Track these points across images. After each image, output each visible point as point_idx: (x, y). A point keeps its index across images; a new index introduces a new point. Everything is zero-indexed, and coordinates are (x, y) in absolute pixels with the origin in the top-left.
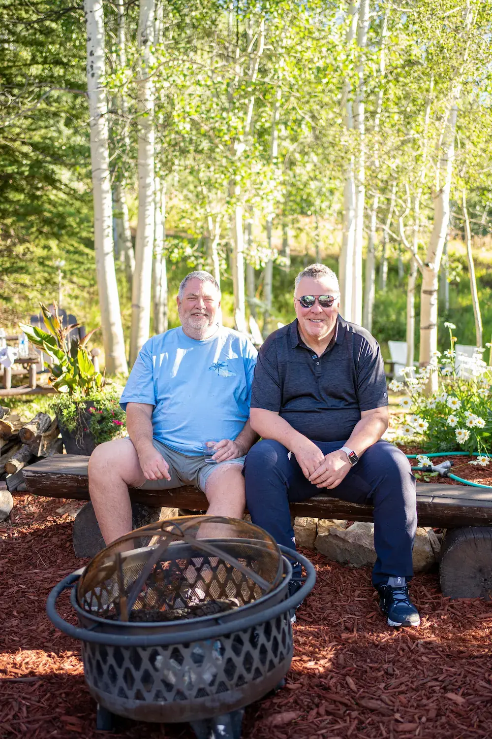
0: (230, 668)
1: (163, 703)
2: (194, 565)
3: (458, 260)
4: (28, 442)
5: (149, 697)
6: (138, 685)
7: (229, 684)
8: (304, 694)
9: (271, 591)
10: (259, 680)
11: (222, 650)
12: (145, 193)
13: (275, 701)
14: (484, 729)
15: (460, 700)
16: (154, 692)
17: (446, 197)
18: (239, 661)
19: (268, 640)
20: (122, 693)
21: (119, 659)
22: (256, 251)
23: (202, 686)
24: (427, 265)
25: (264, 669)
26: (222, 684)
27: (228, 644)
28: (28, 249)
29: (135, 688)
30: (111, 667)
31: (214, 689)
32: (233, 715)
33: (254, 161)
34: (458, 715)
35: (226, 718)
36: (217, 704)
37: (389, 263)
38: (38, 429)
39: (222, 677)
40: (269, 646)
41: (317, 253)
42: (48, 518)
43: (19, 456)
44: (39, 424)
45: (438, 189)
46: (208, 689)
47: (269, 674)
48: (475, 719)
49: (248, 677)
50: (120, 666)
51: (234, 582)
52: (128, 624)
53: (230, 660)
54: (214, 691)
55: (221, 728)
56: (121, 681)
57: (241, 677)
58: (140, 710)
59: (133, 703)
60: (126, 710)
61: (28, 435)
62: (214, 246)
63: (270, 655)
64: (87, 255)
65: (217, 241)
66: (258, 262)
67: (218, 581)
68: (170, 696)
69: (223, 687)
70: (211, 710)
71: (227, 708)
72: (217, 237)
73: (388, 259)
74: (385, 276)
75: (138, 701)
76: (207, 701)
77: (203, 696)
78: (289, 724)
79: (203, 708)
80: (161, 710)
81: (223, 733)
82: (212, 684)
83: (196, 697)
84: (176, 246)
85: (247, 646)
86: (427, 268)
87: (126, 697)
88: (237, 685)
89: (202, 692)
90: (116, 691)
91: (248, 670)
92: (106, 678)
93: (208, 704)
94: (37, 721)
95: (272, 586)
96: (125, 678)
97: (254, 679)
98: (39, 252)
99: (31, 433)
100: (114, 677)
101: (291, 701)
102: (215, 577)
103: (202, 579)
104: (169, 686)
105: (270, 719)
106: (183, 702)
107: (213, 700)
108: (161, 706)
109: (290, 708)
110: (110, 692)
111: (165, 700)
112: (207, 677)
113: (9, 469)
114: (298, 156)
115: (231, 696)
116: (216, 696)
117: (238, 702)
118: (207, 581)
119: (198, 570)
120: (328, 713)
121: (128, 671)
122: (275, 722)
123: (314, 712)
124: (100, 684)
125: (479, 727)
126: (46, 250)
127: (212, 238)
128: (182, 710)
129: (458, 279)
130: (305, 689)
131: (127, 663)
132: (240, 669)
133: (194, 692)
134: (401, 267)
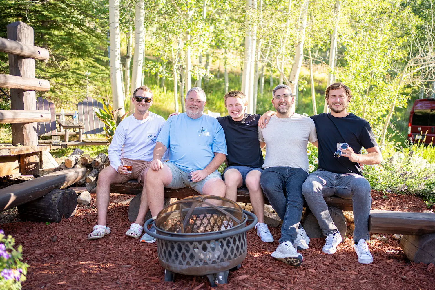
0: (225, 253)
1: (198, 266)
2: (200, 218)
3: (305, 79)
4: (96, 168)
5: (192, 264)
6: (188, 259)
7: (225, 259)
8: (250, 270)
9: (240, 223)
10: (236, 258)
11: (222, 246)
12: (139, 37)
13: (238, 272)
14: (324, 279)
15: (314, 271)
16: (195, 262)
17: (302, 46)
18: (229, 250)
19: (240, 243)
20: (180, 263)
21: (180, 249)
22: (198, 70)
23: (214, 260)
24: (291, 82)
25: (238, 254)
26: (222, 259)
27: (225, 243)
28: (67, 64)
29: (187, 260)
30: (176, 253)
31: (219, 260)
32: (225, 273)
33: (199, 22)
34: (313, 275)
35: (222, 274)
36: (220, 267)
37: (265, 78)
38: (101, 161)
39: (222, 256)
40: (240, 245)
41: (226, 71)
42: (111, 204)
43: (93, 175)
44: (102, 159)
45: (297, 42)
46: (217, 261)
47: (240, 256)
48: (320, 277)
49: (232, 257)
50: (180, 252)
51: (217, 225)
52: (185, 234)
53: (225, 250)
54: (219, 262)
55: (220, 277)
56: (180, 258)
57: (229, 257)
58: (189, 269)
59: (185, 267)
60: (182, 270)
61: (96, 164)
62: (175, 67)
63: (240, 249)
64: (99, 68)
65: (176, 64)
66: (198, 77)
67: (211, 225)
68: (201, 264)
69: (222, 260)
70: (217, 269)
71: (223, 268)
72: (177, 62)
73: (264, 76)
74: (263, 84)
75: (187, 266)
76: (216, 265)
77: (215, 263)
78: (245, 279)
79: (215, 268)
80: (197, 270)
81: (221, 279)
82: (218, 259)
83: (212, 264)
84: (154, 66)
85: (232, 244)
86: (291, 84)
87: (183, 265)
88: (228, 260)
89: (214, 262)
90: (177, 262)
91: (232, 254)
92: (173, 257)
93: (216, 267)
94: (138, 279)
95: (240, 222)
96: (182, 257)
97: (234, 258)
98: (73, 66)
99: (98, 163)
100: (177, 256)
101: (245, 272)
102: (209, 223)
103: (203, 224)
104: (201, 260)
105: (237, 277)
106: (206, 266)
107: (218, 265)
108: (197, 267)
109: (244, 274)
110: (175, 263)
111: (199, 265)
112: (216, 256)
113: (87, 181)
114: (217, 16)
115: (226, 264)
116: (220, 264)
117: (228, 266)
118: (205, 225)
119: (202, 220)
120: (260, 276)
121: (184, 254)
122: (239, 279)
123: (255, 275)
124: (170, 261)
125: (322, 279)
126: (77, 65)
127: (174, 62)
128: (206, 269)
129: (305, 90)
130: (250, 268)
131: (183, 250)
132: (229, 253)
133: (211, 262)
134: (271, 81)
